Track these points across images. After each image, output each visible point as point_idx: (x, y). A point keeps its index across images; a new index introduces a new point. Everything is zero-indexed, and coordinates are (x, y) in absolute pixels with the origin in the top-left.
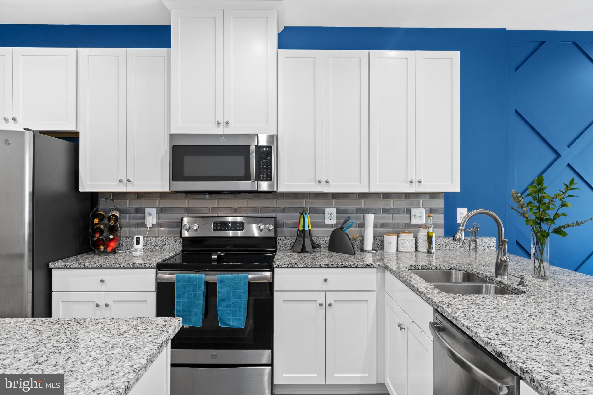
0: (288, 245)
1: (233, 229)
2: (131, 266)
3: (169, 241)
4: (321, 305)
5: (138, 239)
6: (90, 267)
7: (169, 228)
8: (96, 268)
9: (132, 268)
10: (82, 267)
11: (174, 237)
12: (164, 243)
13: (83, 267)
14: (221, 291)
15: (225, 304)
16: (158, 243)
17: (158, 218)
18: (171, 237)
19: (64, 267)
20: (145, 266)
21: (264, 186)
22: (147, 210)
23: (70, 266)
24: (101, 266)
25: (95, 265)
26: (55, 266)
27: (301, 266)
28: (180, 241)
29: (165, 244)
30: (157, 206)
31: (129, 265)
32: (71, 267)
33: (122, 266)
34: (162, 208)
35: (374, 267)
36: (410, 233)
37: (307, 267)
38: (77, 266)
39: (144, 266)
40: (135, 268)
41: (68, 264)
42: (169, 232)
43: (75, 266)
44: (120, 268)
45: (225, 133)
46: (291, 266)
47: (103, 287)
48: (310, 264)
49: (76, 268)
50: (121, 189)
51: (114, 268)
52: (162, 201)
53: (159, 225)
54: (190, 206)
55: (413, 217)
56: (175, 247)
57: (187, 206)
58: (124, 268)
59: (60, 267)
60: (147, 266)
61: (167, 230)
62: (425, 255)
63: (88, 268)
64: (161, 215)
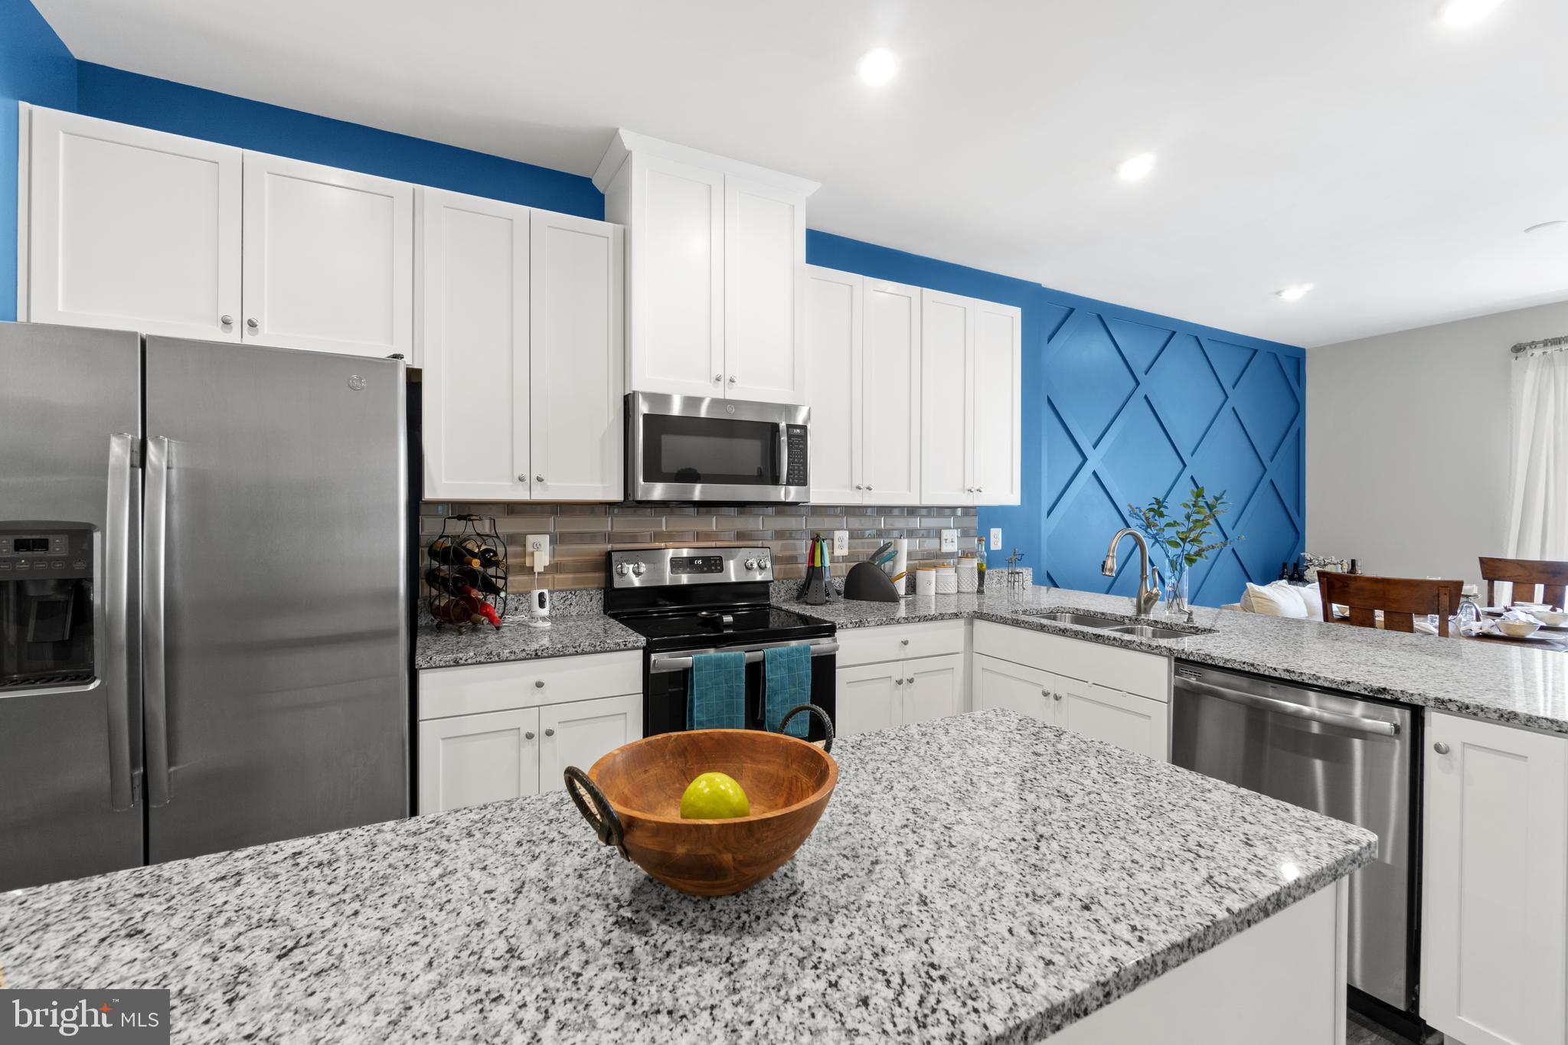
0: (782, 593)
1: (705, 569)
2: (598, 648)
3: (578, 598)
4: (900, 682)
5: (541, 595)
6: (513, 657)
7: (575, 572)
8: (525, 659)
9: (601, 652)
10: (493, 659)
11: (586, 589)
12: (568, 602)
13: (497, 659)
14: (773, 676)
15: (779, 698)
16: (556, 604)
17: (553, 554)
18: (580, 590)
19: (452, 663)
20: (625, 645)
21: (792, 493)
22: (531, 539)
23: (466, 660)
24: (536, 654)
25: (524, 654)
26: (432, 662)
27: (873, 623)
28: (599, 596)
29: (571, 604)
30: (552, 530)
31: (595, 646)
32: (469, 661)
33: (579, 650)
34: (561, 534)
35: (963, 617)
36: (949, 566)
37: (881, 624)
38: (482, 659)
39: (622, 646)
40: (606, 651)
41: (461, 655)
42: (575, 581)
43: (478, 659)
44: (577, 654)
45: (727, 398)
46: (860, 624)
47: (538, 698)
48: (885, 619)
49: (480, 663)
50: (520, 494)
51: (565, 655)
52: (561, 520)
53: (554, 568)
54: (615, 530)
55: (943, 542)
56: (589, 609)
57: (610, 529)
58: (584, 653)
59: (442, 664)
60: (630, 645)
61: (570, 576)
62: (975, 596)
63: (507, 660)
64: (559, 548)
